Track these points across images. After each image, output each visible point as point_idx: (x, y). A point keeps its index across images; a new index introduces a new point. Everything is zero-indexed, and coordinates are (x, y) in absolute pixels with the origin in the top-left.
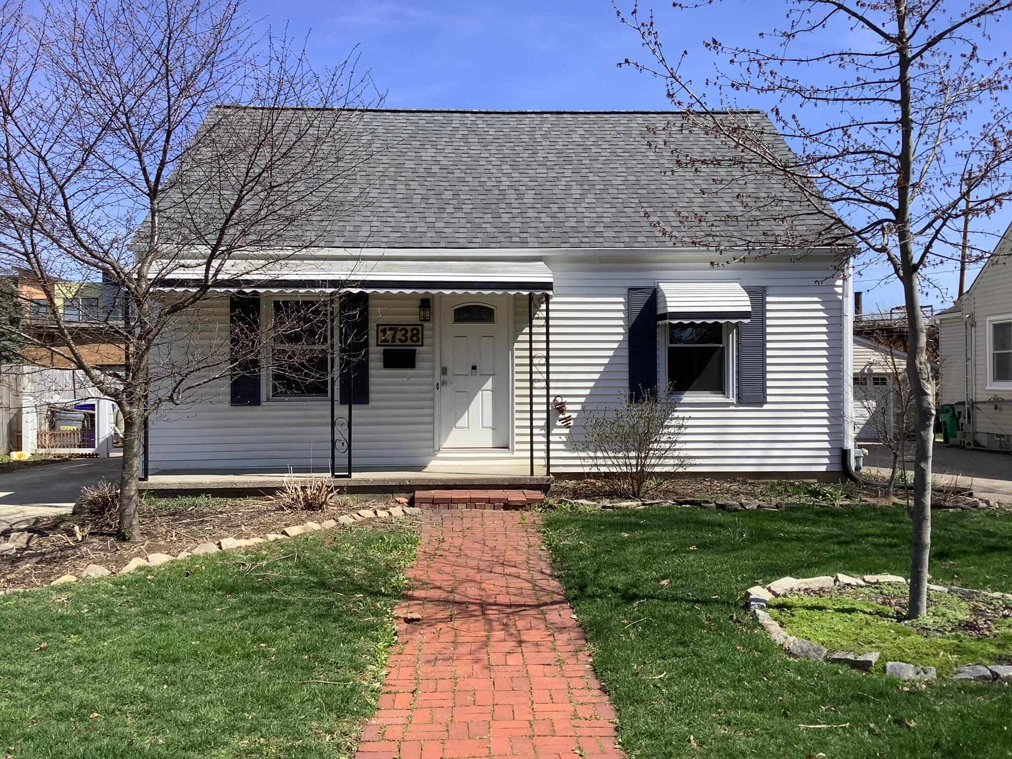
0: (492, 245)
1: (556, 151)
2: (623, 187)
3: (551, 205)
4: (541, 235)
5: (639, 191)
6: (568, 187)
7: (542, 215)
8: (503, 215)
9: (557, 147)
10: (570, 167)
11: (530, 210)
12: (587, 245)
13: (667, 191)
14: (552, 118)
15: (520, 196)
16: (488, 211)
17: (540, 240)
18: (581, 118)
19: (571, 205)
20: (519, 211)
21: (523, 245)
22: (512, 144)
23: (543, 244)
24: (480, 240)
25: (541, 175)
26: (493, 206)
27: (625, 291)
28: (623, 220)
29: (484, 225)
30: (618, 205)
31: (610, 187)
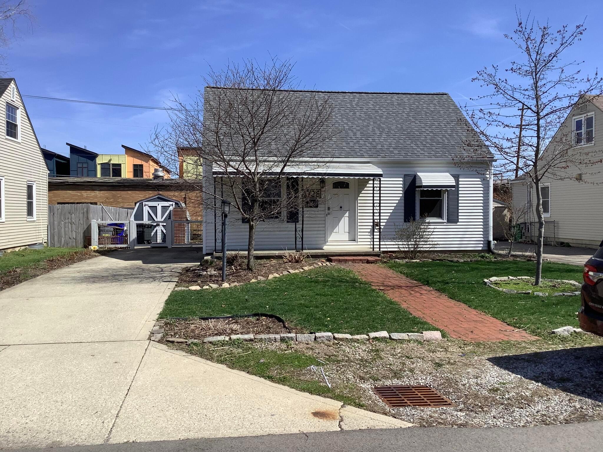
0: (350, 156)
1: (363, 112)
2: (397, 130)
3: (369, 139)
4: (368, 152)
5: (404, 132)
6: (373, 130)
7: (366, 143)
8: (350, 143)
9: (364, 110)
10: (372, 120)
11: (360, 141)
12: (388, 157)
13: (415, 132)
14: (358, 95)
15: (355, 134)
16: (343, 141)
17: (368, 154)
18: (370, 96)
19: (377, 139)
20: (356, 141)
21: (362, 157)
22: (343, 109)
23: (370, 156)
24: (344, 154)
25: (360, 124)
26: (345, 138)
27: (403, 176)
28: (400, 145)
29: (343, 147)
30: (396, 139)
31: (391, 130)
